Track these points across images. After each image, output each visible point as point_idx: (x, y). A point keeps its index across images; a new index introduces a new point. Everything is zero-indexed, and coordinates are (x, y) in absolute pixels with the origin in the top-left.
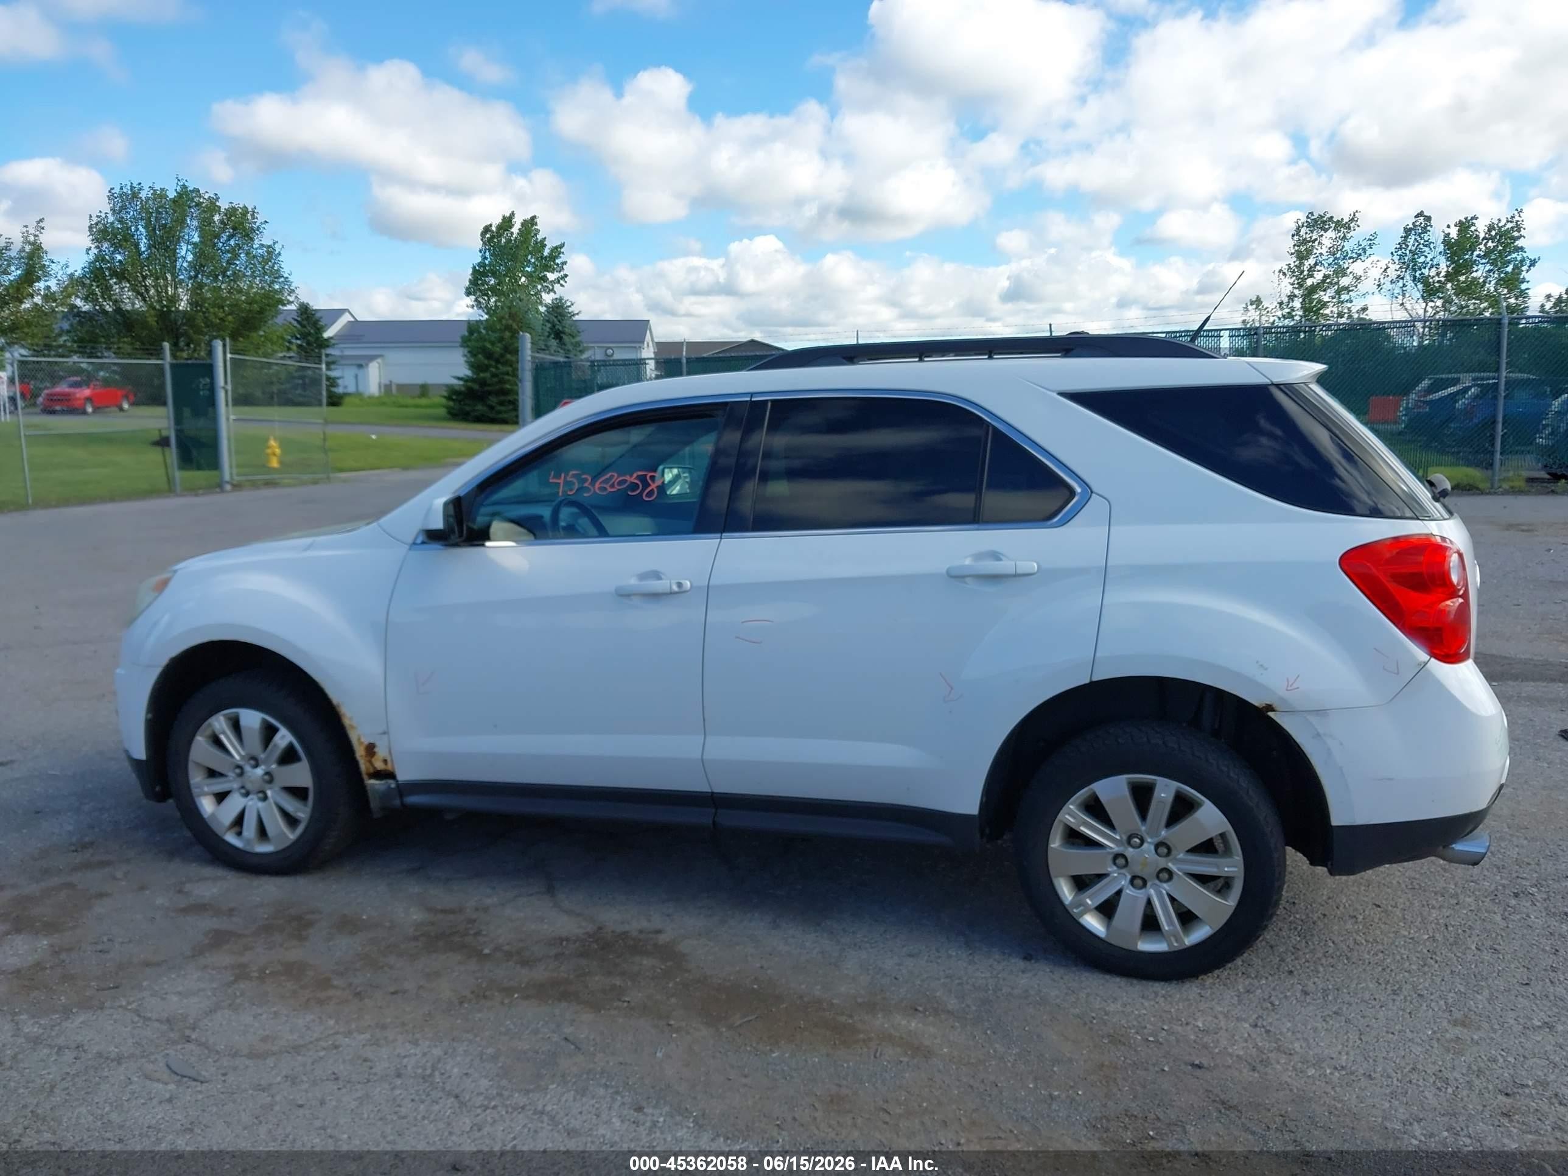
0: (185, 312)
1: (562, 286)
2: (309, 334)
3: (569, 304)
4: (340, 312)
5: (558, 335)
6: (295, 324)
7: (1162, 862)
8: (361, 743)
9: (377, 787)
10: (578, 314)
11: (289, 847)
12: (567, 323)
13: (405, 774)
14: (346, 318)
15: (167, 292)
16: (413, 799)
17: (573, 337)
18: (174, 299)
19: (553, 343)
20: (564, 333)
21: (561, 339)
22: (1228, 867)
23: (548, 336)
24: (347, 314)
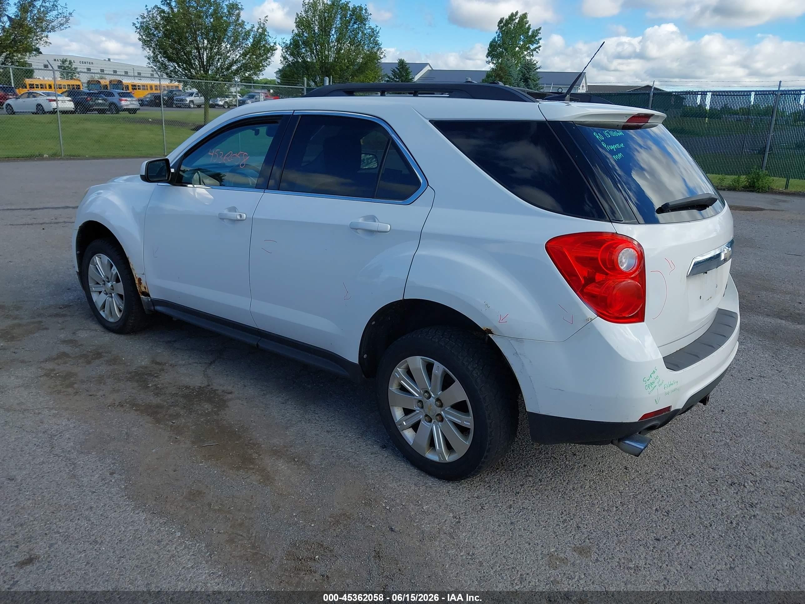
0: (332, 63)
1: (537, 52)
2: (403, 76)
3: (535, 62)
4: (426, 64)
5: (526, 80)
6: (397, 70)
7: (439, 410)
8: (137, 277)
9: (144, 299)
10: (539, 68)
11: (119, 320)
12: (532, 73)
13: (153, 296)
14: (427, 68)
15: (325, 54)
16: (158, 308)
17: (535, 81)
18: (327, 57)
19: (522, 84)
20: (529, 78)
21: (527, 82)
22: (466, 421)
23: (520, 80)
24: (428, 66)
